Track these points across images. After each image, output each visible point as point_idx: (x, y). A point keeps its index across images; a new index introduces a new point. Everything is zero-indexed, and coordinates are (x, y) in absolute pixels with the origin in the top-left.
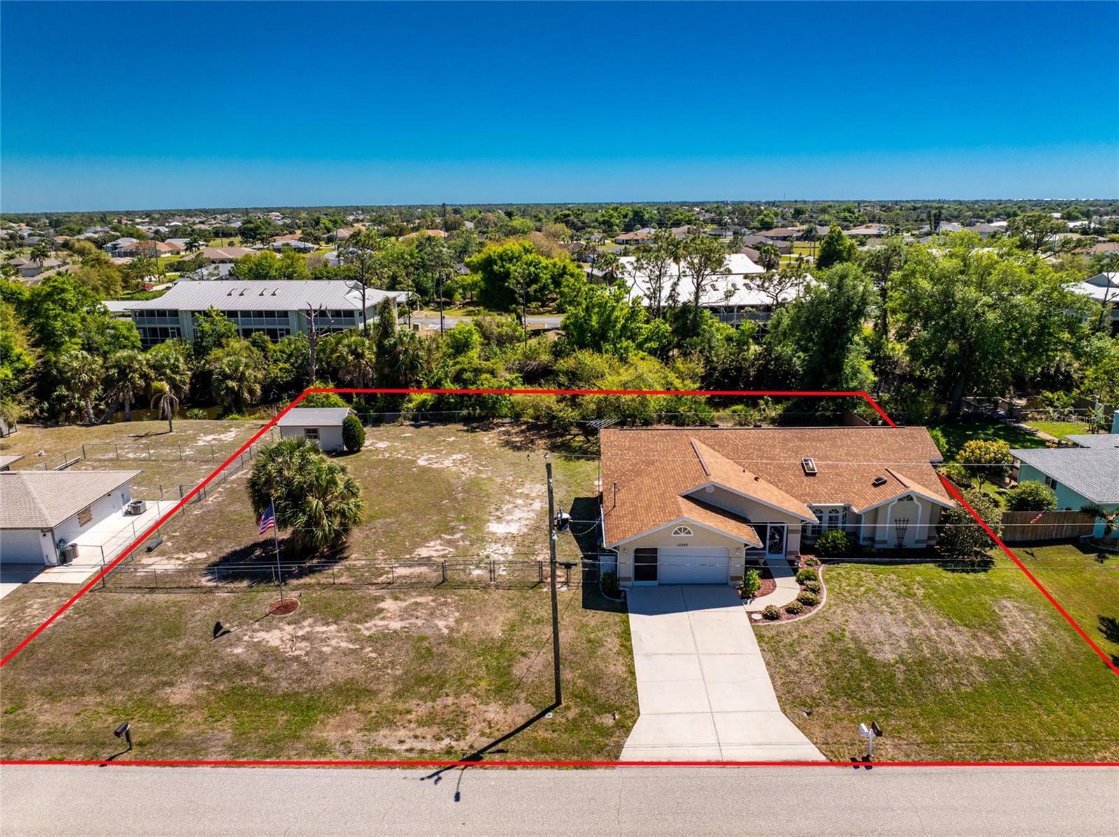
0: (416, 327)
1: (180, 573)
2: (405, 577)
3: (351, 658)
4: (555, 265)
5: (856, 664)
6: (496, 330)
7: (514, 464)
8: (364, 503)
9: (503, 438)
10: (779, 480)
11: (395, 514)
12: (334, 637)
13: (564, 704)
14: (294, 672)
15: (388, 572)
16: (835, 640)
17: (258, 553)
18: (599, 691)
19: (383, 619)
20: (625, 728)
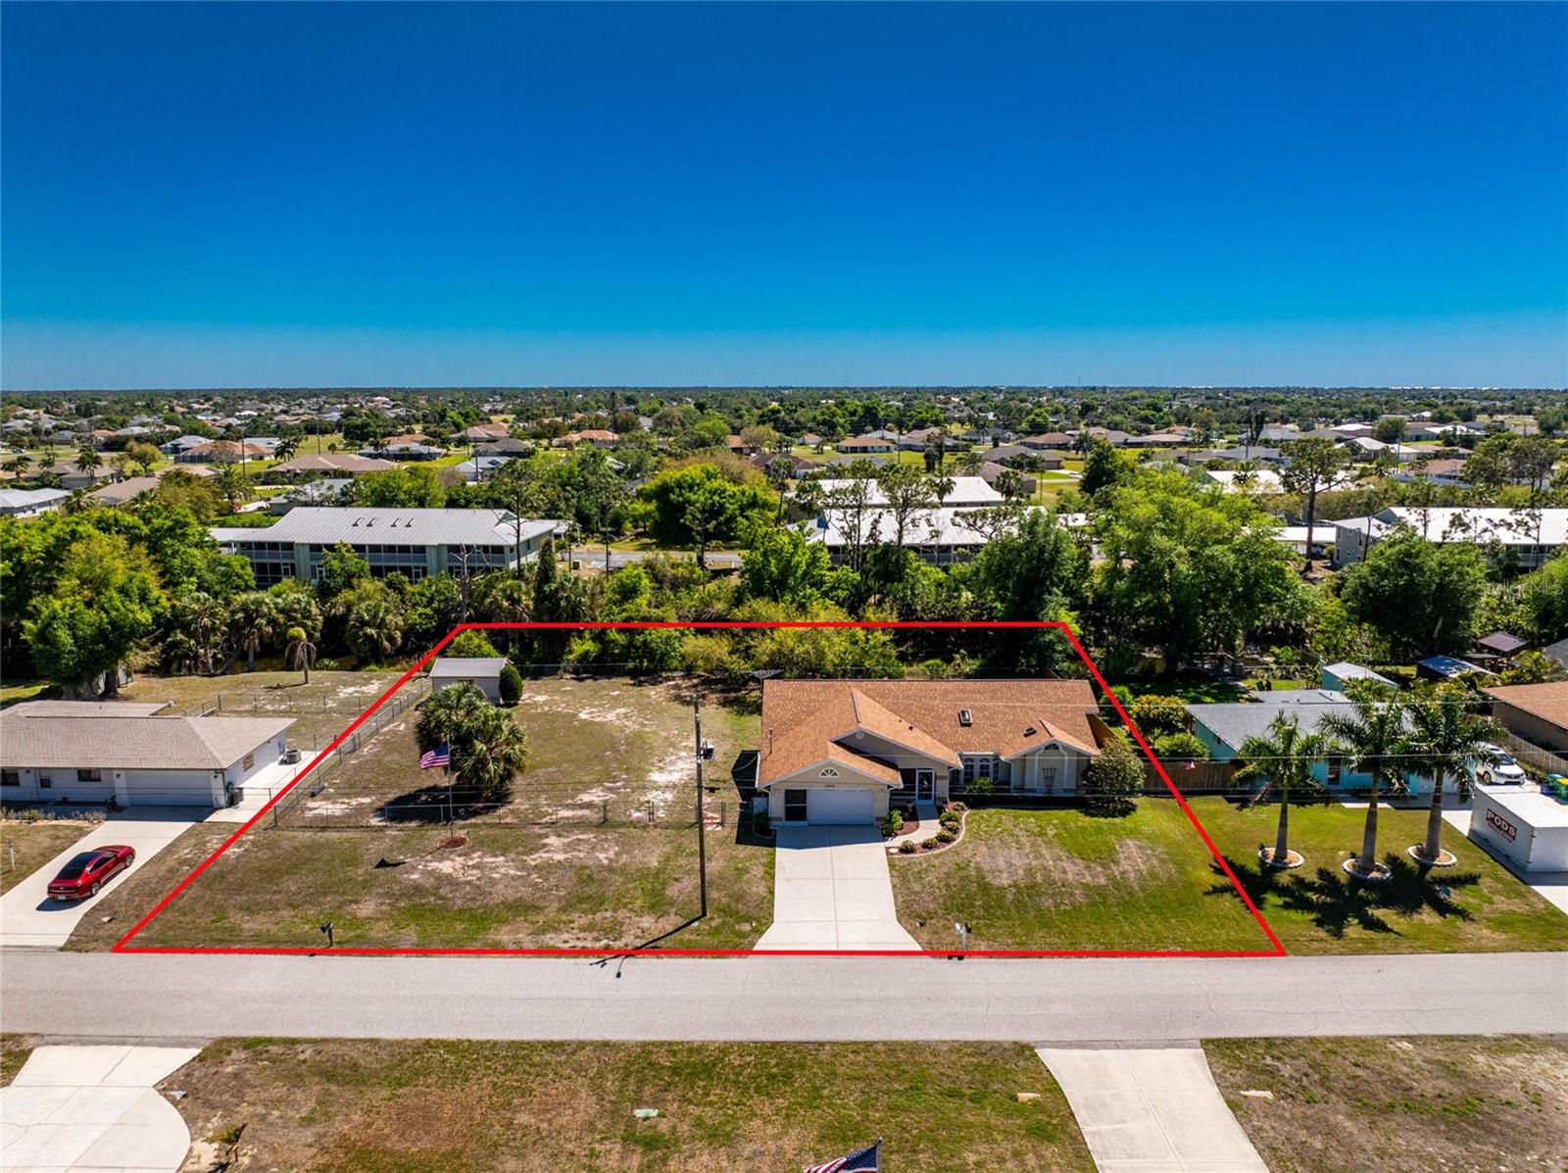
0: (576, 566)
1: (348, 816)
2: (568, 818)
3: (518, 883)
4: (743, 493)
5: (974, 887)
6: (670, 572)
7: (680, 719)
8: (527, 749)
9: (672, 692)
10: (935, 731)
11: (557, 764)
12: (502, 866)
13: (708, 915)
14: (468, 893)
15: (551, 814)
16: (959, 868)
17: (423, 798)
18: (740, 906)
19: (547, 852)
20: (759, 932)
